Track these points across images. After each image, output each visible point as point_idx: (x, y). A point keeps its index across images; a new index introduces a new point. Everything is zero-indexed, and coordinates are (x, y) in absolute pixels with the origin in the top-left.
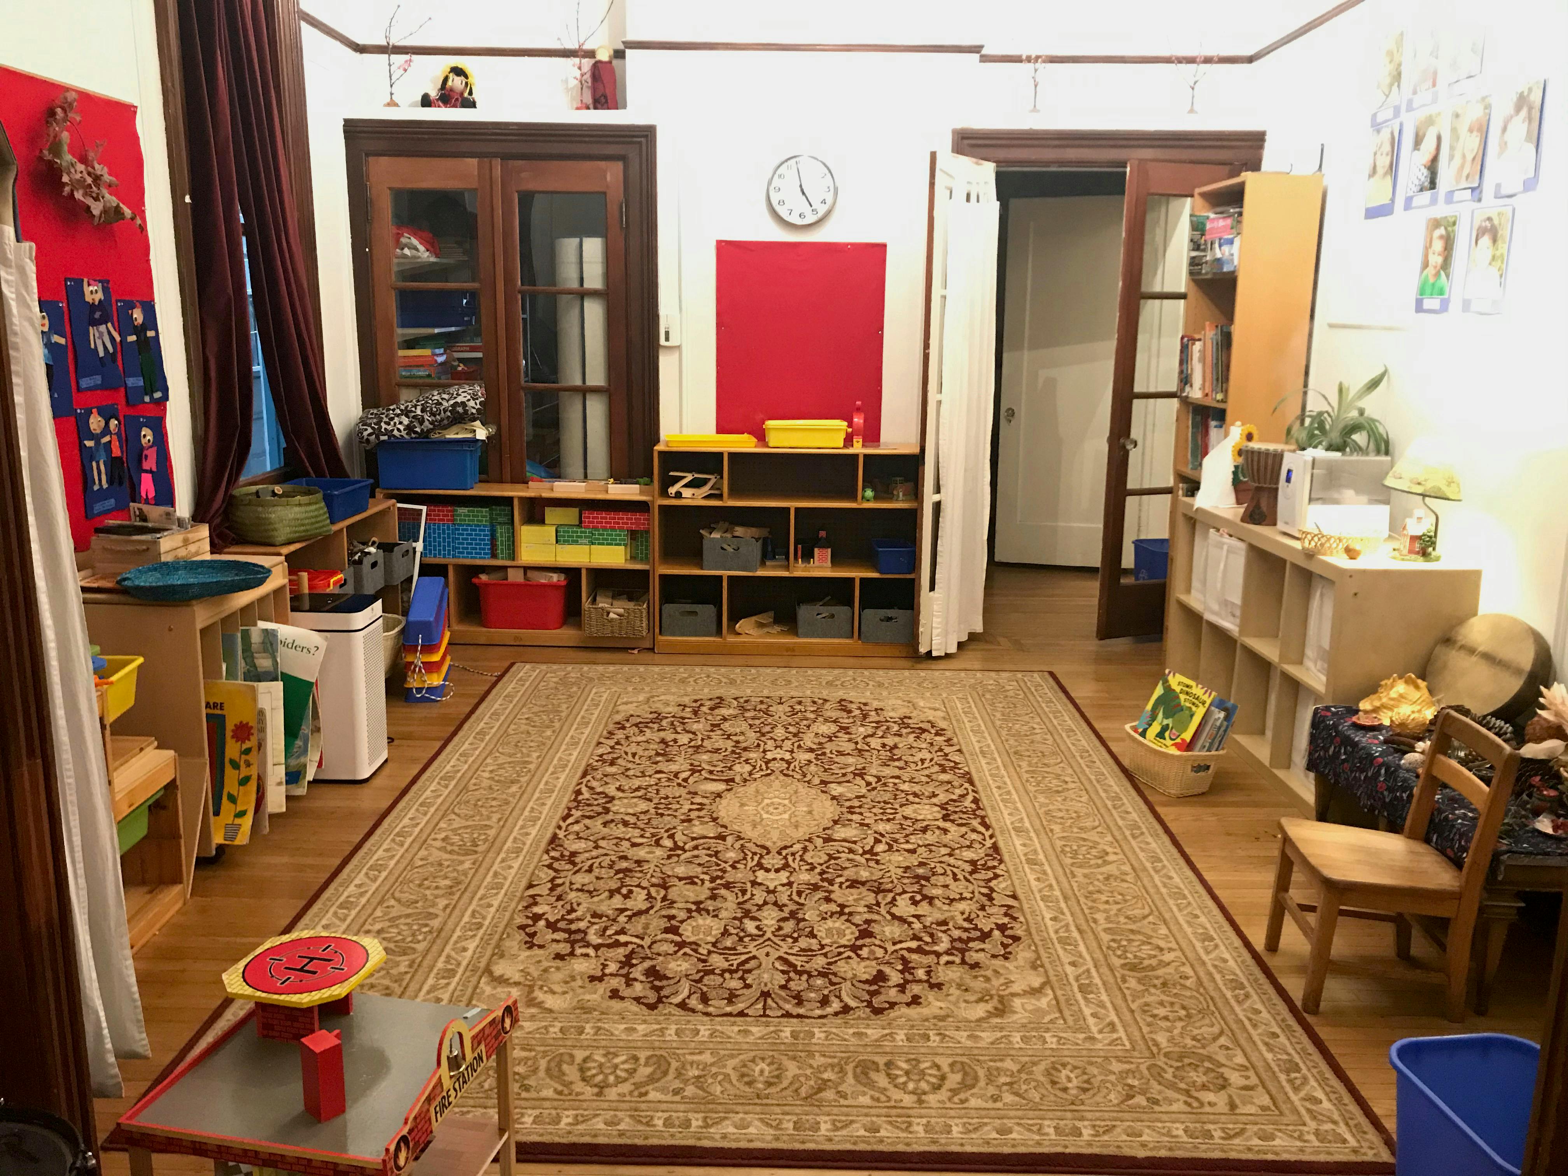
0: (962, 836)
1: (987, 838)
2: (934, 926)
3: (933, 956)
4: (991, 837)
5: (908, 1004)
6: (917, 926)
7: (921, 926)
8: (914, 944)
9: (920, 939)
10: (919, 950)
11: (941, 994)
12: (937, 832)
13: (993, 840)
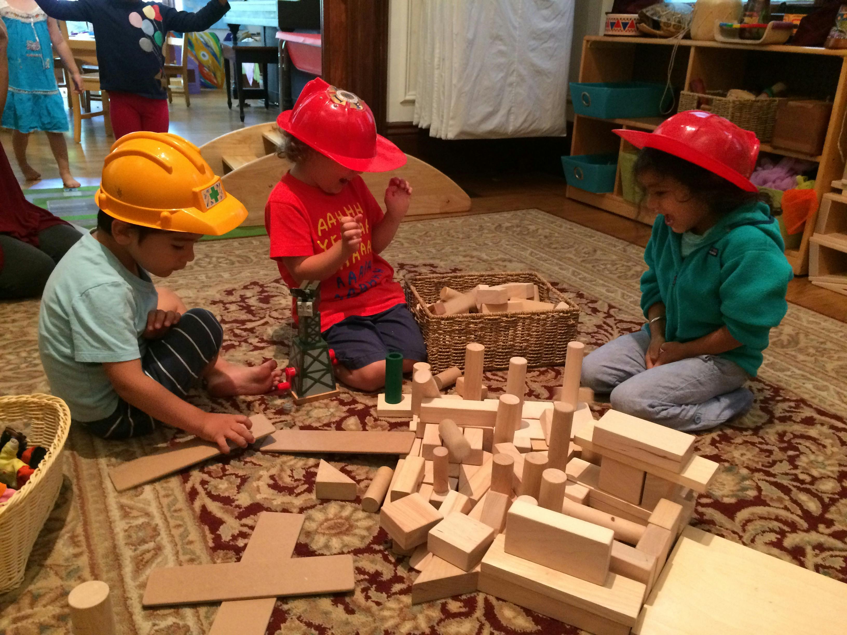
0: (244, 480)
1: (200, 488)
2: (236, 343)
3: (227, 320)
4: (193, 494)
5: (234, 290)
6: (254, 341)
7: (250, 341)
8: (249, 325)
9: (245, 330)
10: (243, 322)
11: (211, 299)
12: (287, 481)
13: (189, 486)
